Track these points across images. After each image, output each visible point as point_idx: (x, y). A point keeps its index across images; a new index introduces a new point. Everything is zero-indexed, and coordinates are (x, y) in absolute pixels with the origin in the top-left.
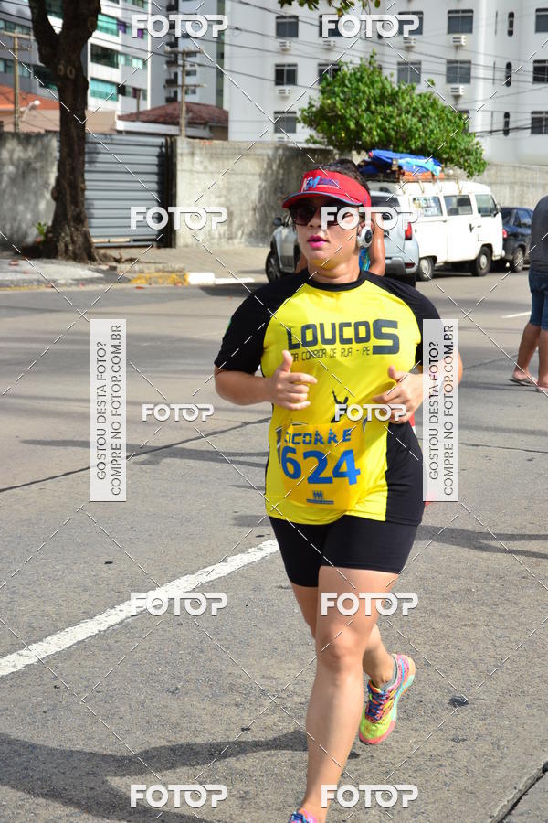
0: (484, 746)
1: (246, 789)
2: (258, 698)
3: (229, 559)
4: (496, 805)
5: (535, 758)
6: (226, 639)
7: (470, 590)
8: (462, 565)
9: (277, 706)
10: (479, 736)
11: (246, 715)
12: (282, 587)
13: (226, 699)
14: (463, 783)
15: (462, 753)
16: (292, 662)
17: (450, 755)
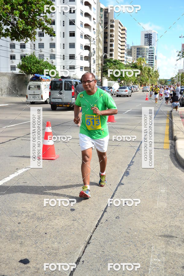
0: (81, 221)
1: (21, 241)
2: (22, 214)
3: (10, 176)
4: (87, 238)
5: (94, 223)
6: (11, 198)
7: (70, 179)
8: (67, 173)
9: (27, 215)
10: (79, 219)
11: (19, 219)
12: (24, 182)
13: (13, 215)
14: (77, 232)
15: (76, 224)
16: (29, 203)
17: (73, 225)
